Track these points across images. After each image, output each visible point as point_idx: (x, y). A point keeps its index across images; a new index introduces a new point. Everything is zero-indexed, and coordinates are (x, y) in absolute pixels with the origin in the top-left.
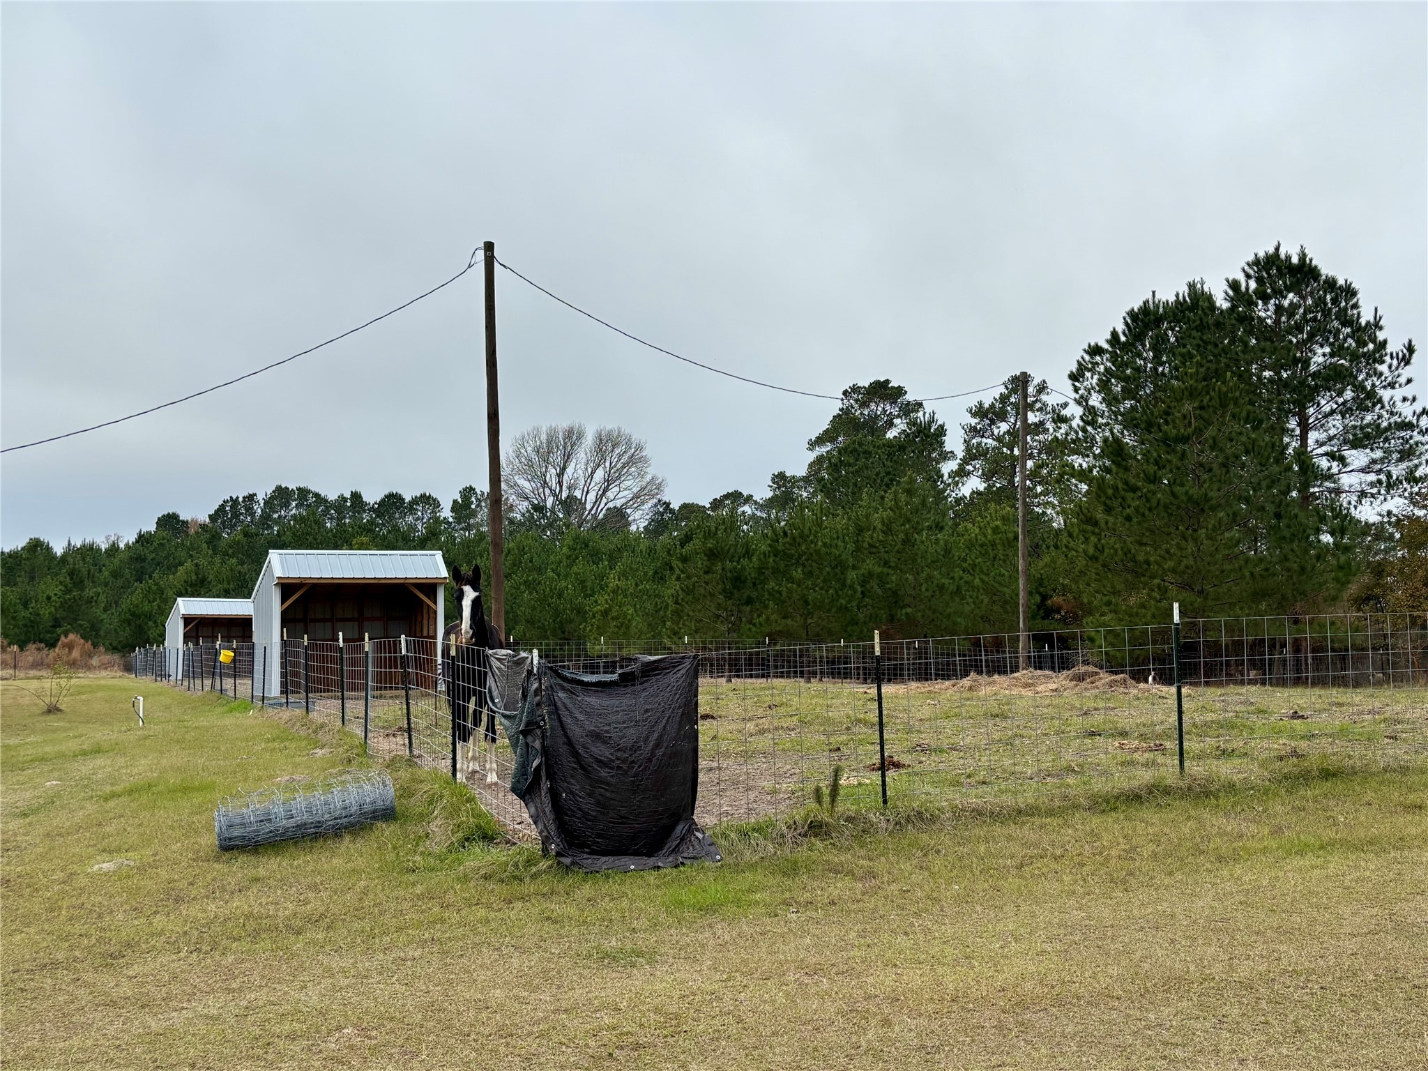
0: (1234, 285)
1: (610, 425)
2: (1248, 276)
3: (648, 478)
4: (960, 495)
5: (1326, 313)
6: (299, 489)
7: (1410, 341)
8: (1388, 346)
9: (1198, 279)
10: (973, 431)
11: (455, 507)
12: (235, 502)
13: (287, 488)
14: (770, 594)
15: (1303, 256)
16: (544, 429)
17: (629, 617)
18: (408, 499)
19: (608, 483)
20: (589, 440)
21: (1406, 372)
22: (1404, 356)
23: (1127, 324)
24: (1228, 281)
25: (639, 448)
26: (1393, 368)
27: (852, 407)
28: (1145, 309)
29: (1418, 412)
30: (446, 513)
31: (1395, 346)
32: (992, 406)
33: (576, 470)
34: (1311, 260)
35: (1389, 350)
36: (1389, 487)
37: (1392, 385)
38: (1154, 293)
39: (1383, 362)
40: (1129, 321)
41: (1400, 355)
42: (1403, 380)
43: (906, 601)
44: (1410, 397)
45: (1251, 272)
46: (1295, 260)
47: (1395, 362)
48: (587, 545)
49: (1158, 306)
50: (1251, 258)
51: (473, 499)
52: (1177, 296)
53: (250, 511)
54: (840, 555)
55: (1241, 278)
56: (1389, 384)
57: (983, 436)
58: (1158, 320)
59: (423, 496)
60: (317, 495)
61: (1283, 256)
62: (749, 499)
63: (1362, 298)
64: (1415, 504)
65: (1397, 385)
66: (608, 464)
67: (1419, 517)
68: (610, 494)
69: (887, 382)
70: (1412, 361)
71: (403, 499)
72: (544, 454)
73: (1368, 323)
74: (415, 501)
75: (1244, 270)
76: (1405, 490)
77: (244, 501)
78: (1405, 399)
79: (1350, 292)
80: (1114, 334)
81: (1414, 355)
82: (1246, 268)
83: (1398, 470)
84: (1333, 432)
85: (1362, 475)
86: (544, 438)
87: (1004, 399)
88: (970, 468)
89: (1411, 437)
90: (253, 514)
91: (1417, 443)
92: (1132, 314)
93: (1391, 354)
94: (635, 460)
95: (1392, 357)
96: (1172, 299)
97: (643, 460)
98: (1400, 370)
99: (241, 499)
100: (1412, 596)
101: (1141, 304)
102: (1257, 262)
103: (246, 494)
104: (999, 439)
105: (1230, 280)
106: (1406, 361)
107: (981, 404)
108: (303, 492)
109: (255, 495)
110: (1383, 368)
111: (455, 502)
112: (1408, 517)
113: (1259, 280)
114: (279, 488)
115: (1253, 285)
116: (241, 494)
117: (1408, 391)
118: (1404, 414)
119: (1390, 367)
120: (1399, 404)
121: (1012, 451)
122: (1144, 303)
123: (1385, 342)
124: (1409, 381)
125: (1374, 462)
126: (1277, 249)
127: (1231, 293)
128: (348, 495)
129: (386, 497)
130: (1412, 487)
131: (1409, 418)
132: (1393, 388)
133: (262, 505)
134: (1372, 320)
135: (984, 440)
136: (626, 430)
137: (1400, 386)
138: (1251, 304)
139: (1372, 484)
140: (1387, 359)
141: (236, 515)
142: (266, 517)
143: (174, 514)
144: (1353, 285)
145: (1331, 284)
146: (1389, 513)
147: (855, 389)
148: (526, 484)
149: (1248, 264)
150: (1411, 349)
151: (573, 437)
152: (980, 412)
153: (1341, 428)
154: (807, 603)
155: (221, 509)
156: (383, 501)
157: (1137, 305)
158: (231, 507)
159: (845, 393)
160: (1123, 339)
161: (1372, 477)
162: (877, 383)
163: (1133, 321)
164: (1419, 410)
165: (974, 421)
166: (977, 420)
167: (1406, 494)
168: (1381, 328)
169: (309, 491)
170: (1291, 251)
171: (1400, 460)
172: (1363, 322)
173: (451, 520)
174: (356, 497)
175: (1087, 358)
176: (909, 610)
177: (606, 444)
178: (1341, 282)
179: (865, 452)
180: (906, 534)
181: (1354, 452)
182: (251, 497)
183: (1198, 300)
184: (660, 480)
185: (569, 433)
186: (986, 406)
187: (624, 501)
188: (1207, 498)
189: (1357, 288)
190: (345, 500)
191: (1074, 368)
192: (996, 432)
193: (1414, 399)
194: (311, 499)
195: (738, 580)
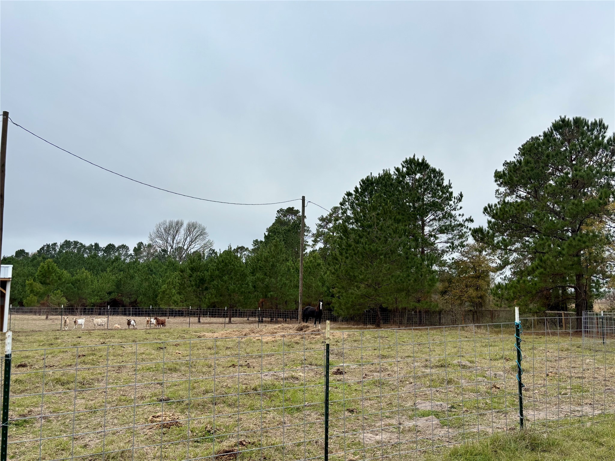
0: (398, 170)
1: (193, 220)
2: (403, 167)
3: (207, 240)
4: (315, 249)
5: (431, 181)
6: (75, 242)
7: (461, 193)
8: (453, 194)
9: (388, 169)
10: (320, 226)
11: (135, 250)
12: (48, 246)
13: (69, 241)
14: (214, 286)
15: (423, 160)
16: (168, 221)
17: (173, 294)
18: (117, 246)
19: (192, 241)
20: (185, 226)
21: (460, 204)
22: (459, 198)
23: (360, 184)
24: (395, 168)
25: (204, 229)
26: (455, 203)
27: (281, 216)
28: (367, 179)
29: (464, 220)
30: (131, 252)
31: (456, 194)
32: (327, 217)
33: (180, 237)
34: (426, 161)
35: (453, 196)
36: (453, 249)
37: (455, 209)
38: (371, 173)
39: (451, 200)
40: (362, 184)
41: (458, 198)
42: (458, 207)
43: (272, 289)
44: (462, 214)
45: (404, 165)
46: (420, 161)
47: (456, 200)
48: (173, 265)
49: (373, 179)
50: (404, 160)
51: (142, 247)
52: (379, 174)
53: (54, 249)
54: (243, 271)
55: (400, 167)
56: (454, 209)
57: (324, 228)
58: (372, 183)
59: (123, 245)
60: (81, 244)
61: (416, 159)
62: (247, 249)
63: (445, 176)
64: (463, 255)
65: (457, 209)
66: (191, 235)
67: (465, 261)
68: (191, 247)
69: (293, 208)
70: (462, 200)
71: (115, 246)
72: (167, 230)
73: (447, 186)
74: (119, 247)
75: (402, 164)
76: (459, 250)
77: (52, 245)
78: (460, 215)
79: (440, 174)
80: (356, 188)
81: (463, 198)
82: (403, 163)
83: (456, 243)
84: (435, 227)
85: (445, 244)
86: (168, 224)
87: (331, 215)
88: (319, 239)
89: (462, 230)
90: (55, 251)
91: (465, 232)
92: (362, 181)
93: (455, 197)
94: (203, 233)
95: (455, 199)
96: (378, 176)
97: (205, 233)
98: (458, 204)
99: (51, 245)
100: (461, 291)
101: (366, 177)
102: (406, 161)
103: (53, 243)
104: (329, 229)
105: (396, 167)
106: (460, 200)
107: (322, 216)
108: (76, 243)
109: (56, 243)
110: (451, 203)
111: (135, 248)
112: (461, 261)
113: (407, 168)
114: (66, 241)
115: (405, 169)
116: (51, 243)
117: (461, 211)
118: (460, 220)
119: (454, 202)
120: (458, 217)
121: (334, 234)
122: (367, 177)
123: (452, 192)
124: (461, 208)
125: (450, 239)
126: (414, 156)
127: (397, 173)
128: (93, 244)
129: (108, 245)
130: (462, 249)
131: (461, 222)
132: (455, 210)
133: (59, 247)
134: (448, 184)
135: (324, 230)
136: (199, 222)
137: (458, 210)
138: (404, 177)
139: (447, 247)
140: (453, 199)
141: (48, 251)
142: (60, 252)
143: (23, 250)
144: (442, 171)
145: (434, 171)
146: (453, 259)
147: (281, 210)
148: (161, 242)
149: (403, 162)
150: (461, 195)
151: (179, 225)
152: (322, 219)
153: (438, 226)
154: (228, 290)
155: (43, 248)
156: (107, 247)
157: (364, 178)
158: (47, 248)
159: (278, 211)
160: (360, 190)
161: (448, 245)
162: (289, 208)
163: (363, 183)
164: (465, 219)
165: (320, 223)
166: (321, 222)
167: (459, 251)
168: (451, 188)
169: (78, 242)
170: (419, 158)
171: (459, 238)
172: (445, 184)
173: (133, 254)
174: (97, 245)
175: (346, 197)
176: (272, 293)
177: (191, 227)
178: (437, 170)
179: (278, 232)
180: (273, 263)
181: (441, 235)
182: (55, 244)
183: (386, 176)
184: (211, 241)
185: (177, 223)
186: (324, 217)
187: (197, 249)
188: (377, 250)
189: (443, 172)
190: (92, 246)
191: (341, 200)
192: (328, 227)
193: (463, 215)
194: (79, 246)
195: (202, 281)
